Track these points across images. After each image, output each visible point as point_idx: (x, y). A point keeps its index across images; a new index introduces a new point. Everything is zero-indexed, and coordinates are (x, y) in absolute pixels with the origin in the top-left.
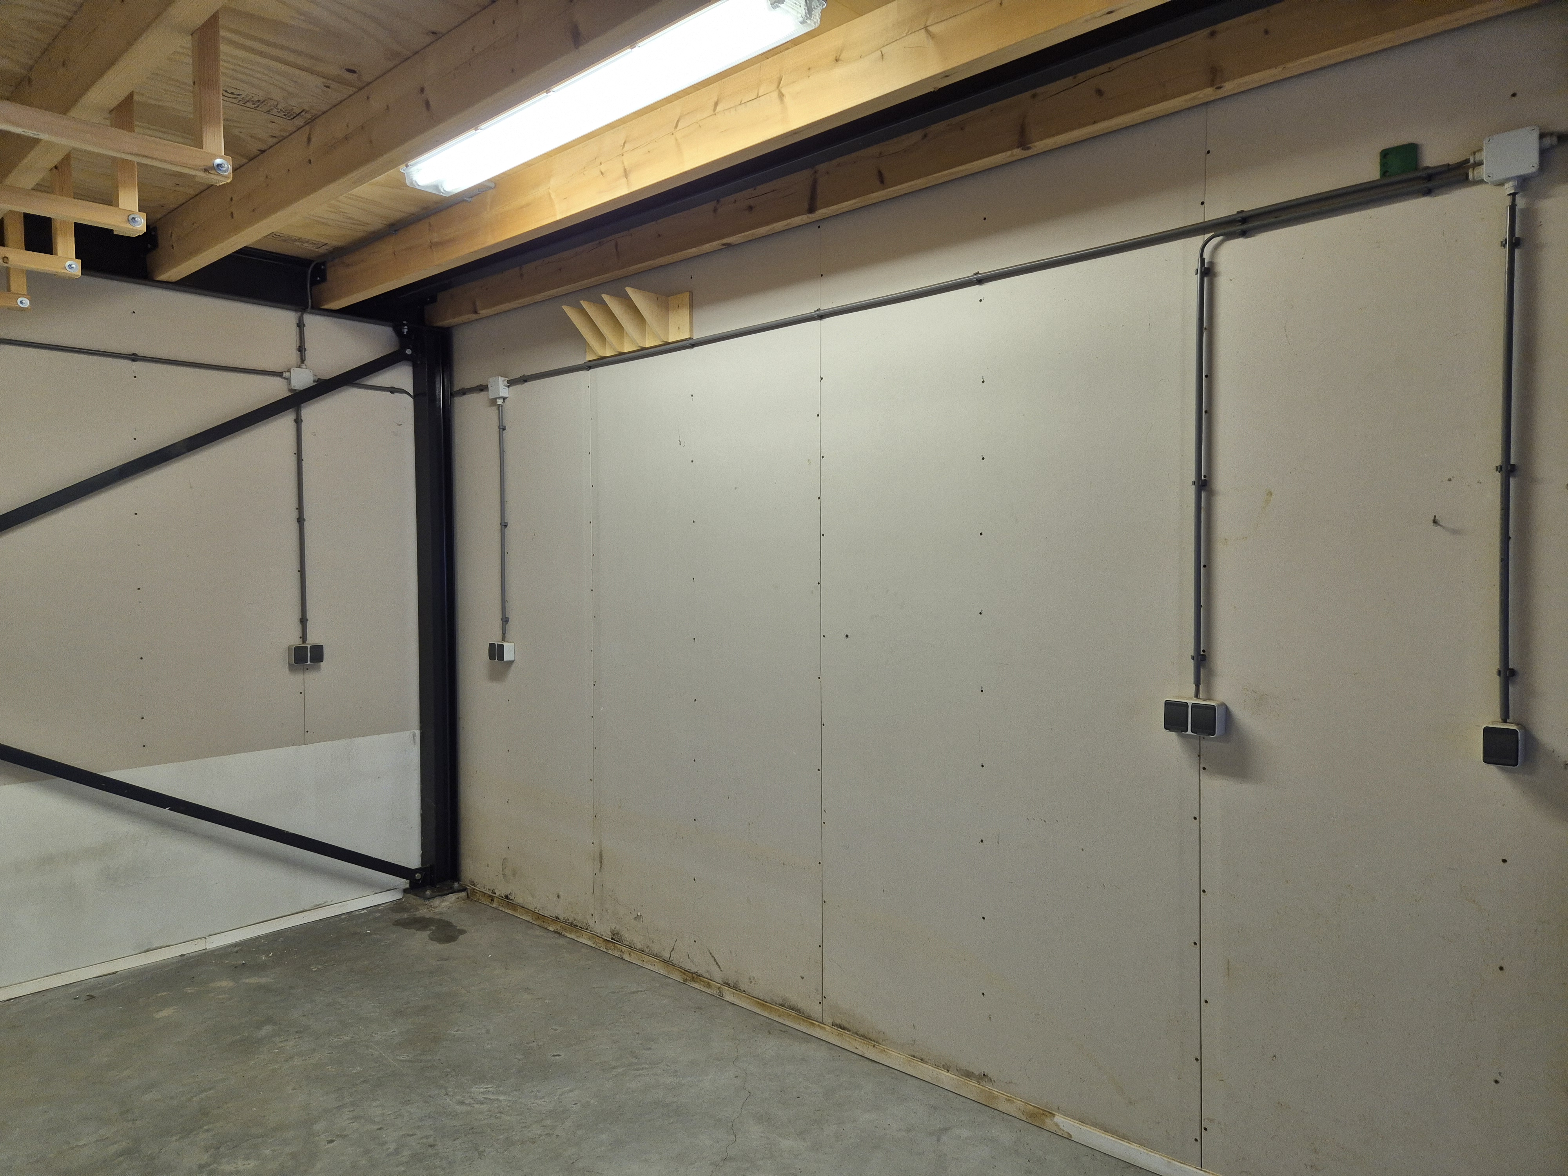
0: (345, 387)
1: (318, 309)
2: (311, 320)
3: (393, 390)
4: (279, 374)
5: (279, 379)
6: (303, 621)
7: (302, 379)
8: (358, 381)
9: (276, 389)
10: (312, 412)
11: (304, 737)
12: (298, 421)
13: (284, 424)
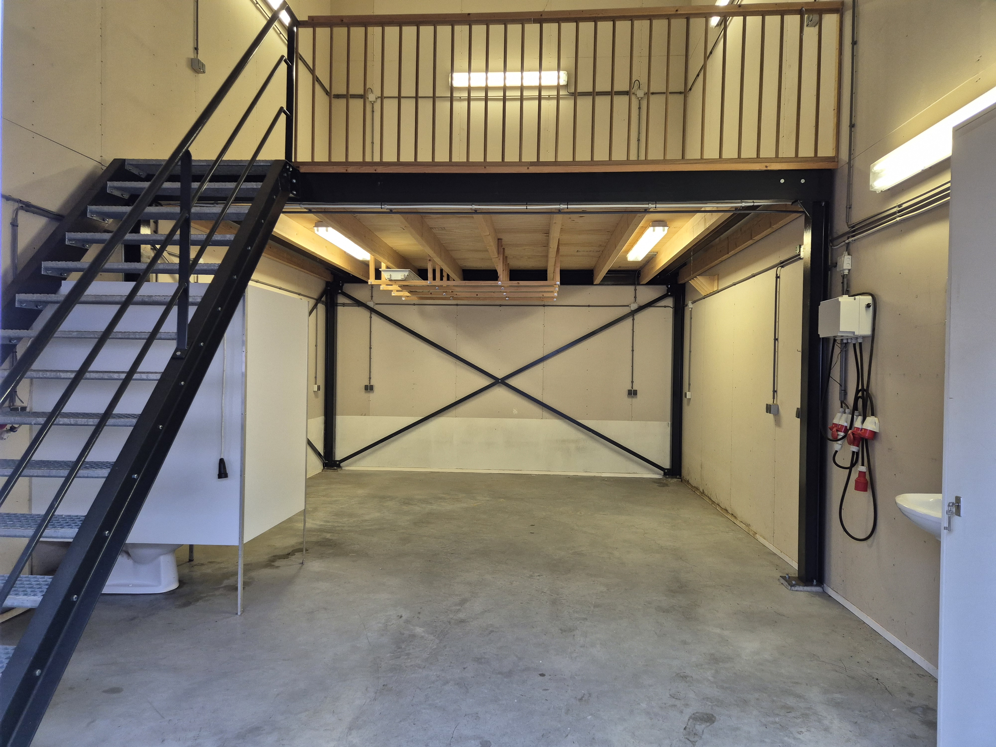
0: (649, 308)
1: (639, 284)
2: (638, 287)
3: (665, 307)
4: (628, 306)
5: (628, 307)
6: (632, 382)
7: (634, 307)
8: (652, 305)
9: (626, 310)
10: (638, 317)
11: (631, 418)
12: (633, 320)
13: (629, 321)
